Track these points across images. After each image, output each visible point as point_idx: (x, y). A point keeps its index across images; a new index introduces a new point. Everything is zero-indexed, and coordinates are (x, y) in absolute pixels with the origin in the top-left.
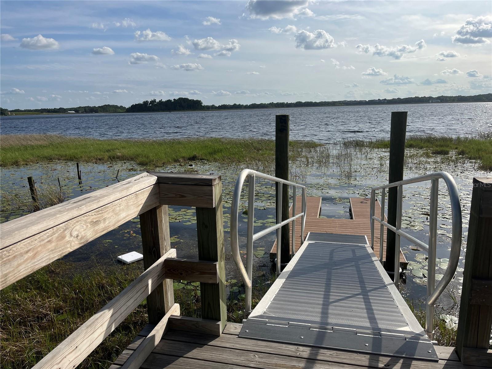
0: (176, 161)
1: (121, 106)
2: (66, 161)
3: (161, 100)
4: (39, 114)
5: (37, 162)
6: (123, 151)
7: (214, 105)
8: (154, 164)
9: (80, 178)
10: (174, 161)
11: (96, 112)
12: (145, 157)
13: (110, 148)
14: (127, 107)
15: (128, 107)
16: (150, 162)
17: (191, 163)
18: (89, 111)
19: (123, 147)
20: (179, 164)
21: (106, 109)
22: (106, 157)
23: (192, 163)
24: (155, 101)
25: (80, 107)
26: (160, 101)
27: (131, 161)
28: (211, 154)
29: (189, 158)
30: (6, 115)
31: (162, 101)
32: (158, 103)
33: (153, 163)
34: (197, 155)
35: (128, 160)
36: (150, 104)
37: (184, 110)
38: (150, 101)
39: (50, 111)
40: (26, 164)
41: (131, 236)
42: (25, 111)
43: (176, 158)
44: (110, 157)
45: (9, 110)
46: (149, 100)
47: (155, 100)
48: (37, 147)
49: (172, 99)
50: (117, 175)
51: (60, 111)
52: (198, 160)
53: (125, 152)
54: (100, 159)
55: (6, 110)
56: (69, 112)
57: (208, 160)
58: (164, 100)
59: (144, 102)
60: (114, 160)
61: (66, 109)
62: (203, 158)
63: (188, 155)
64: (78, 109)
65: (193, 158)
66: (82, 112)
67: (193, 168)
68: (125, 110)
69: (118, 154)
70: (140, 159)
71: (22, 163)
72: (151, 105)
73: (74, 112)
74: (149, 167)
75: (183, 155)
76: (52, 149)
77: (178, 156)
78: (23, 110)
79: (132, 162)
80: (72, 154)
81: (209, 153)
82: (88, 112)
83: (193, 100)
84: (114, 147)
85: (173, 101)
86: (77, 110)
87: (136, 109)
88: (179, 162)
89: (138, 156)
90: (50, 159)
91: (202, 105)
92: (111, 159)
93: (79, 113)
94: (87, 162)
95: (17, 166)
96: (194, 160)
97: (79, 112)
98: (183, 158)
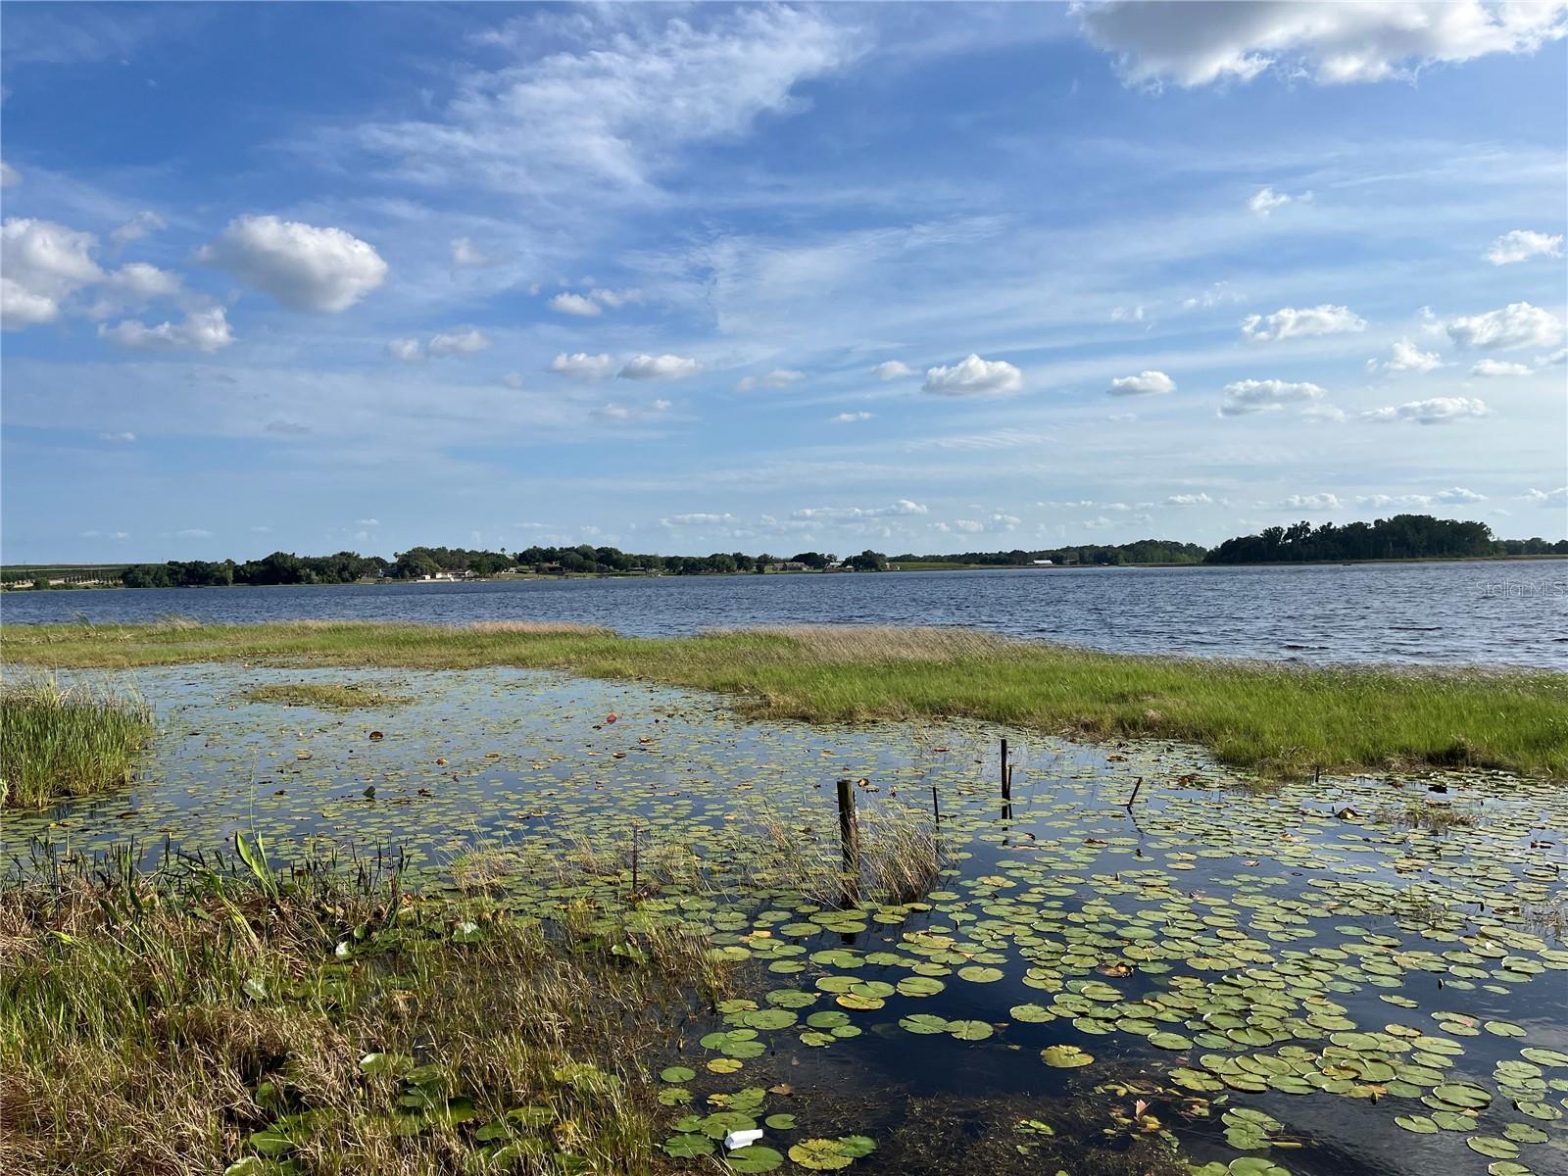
0: (1373, 761)
1: (1192, 546)
2: (982, 723)
3: (1330, 524)
4: (960, 568)
5: (903, 718)
6: (1170, 701)
7: (1539, 539)
8: (1278, 767)
9: (1006, 794)
10: (1364, 763)
11: (1113, 562)
12: (1247, 731)
13: (1127, 689)
14: (1210, 547)
15: (1212, 548)
16: (1263, 757)
17: (1441, 779)
18: (1091, 559)
19: (1172, 688)
20: (1382, 775)
21: (1142, 553)
22: (1108, 721)
23: (1445, 780)
24: (1305, 527)
25: (1068, 548)
26: (1323, 528)
27: (1193, 742)
28: (1535, 744)
29: (1428, 755)
30: (880, 571)
31: (1332, 527)
32: (1316, 533)
33: (1277, 761)
34: (1470, 745)
35: (1183, 738)
36: (1286, 537)
37: (1415, 557)
38: (1289, 529)
39: (986, 558)
40: (874, 722)
41: (1136, 1127)
42: (925, 559)
43: (1371, 750)
44: (1121, 721)
45: (889, 555)
46: (1286, 526)
47: (1308, 524)
48: (918, 668)
49: (1369, 520)
50: (1134, 796)
51: (1014, 558)
52: (1474, 766)
53: (1176, 706)
54: (1086, 727)
55: (882, 556)
56: (1036, 562)
57: (1520, 774)
58: (1338, 525)
59: (1268, 533)
60: (1132, 733)
61: (1031, 553)
62: (1497, 758)
63: (1429, 742)
64: (1061, 554)
65: (1451, 758)
66: (1073, 564)
67: (1448, 806)
68: (1203, 559)
69: (1151, 713)
70: (1229, 740)
71: (866, 716)
72: (1290, 541)
73: (1049, 562)
74: (1256, 778)
75: (1408, 739)
76: (954, 679)
77: (1380, 742)
78: (921, 556)
79: (1196, 748)
80: (1007, 699)
81: (1527, 741)
82: (1087, 563)
83: (1453, 523)
84: (1142, 685)
85: (1373, 526)
86: (1058, 557)
87: (1240, 552)
88: (1387, 767)
89: (1220, 725)
90: (940, 711)
91: (1491, 539)
92: (1124, 729)
93: (1062, 564)
94: (1046, 731)
95: (848, 724)
96: (1456, 764)
97: (1065, 562)
98: (1405, 751)
